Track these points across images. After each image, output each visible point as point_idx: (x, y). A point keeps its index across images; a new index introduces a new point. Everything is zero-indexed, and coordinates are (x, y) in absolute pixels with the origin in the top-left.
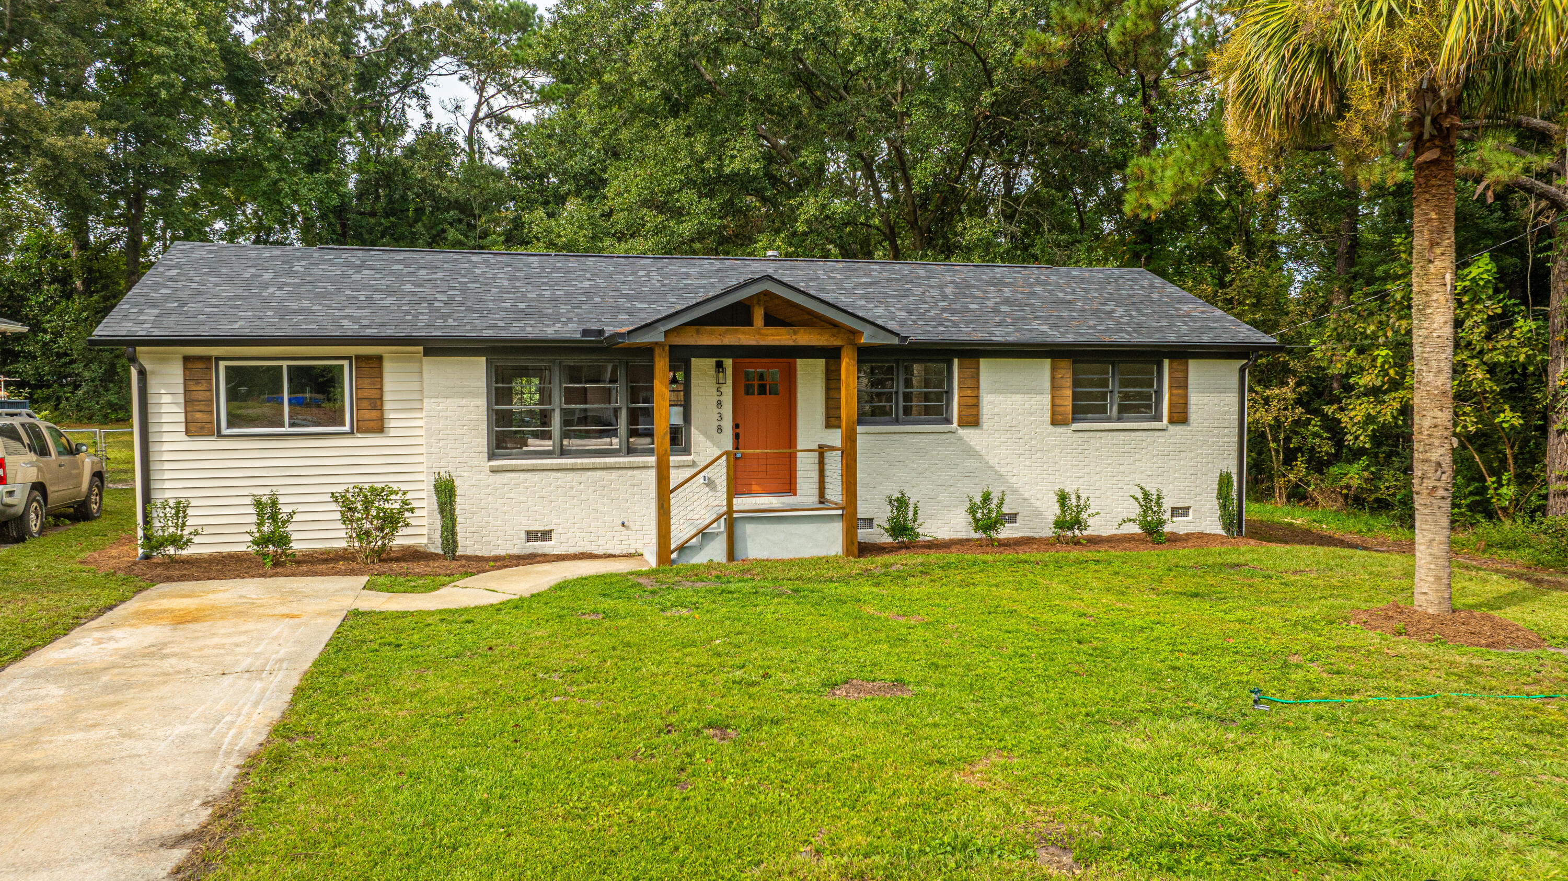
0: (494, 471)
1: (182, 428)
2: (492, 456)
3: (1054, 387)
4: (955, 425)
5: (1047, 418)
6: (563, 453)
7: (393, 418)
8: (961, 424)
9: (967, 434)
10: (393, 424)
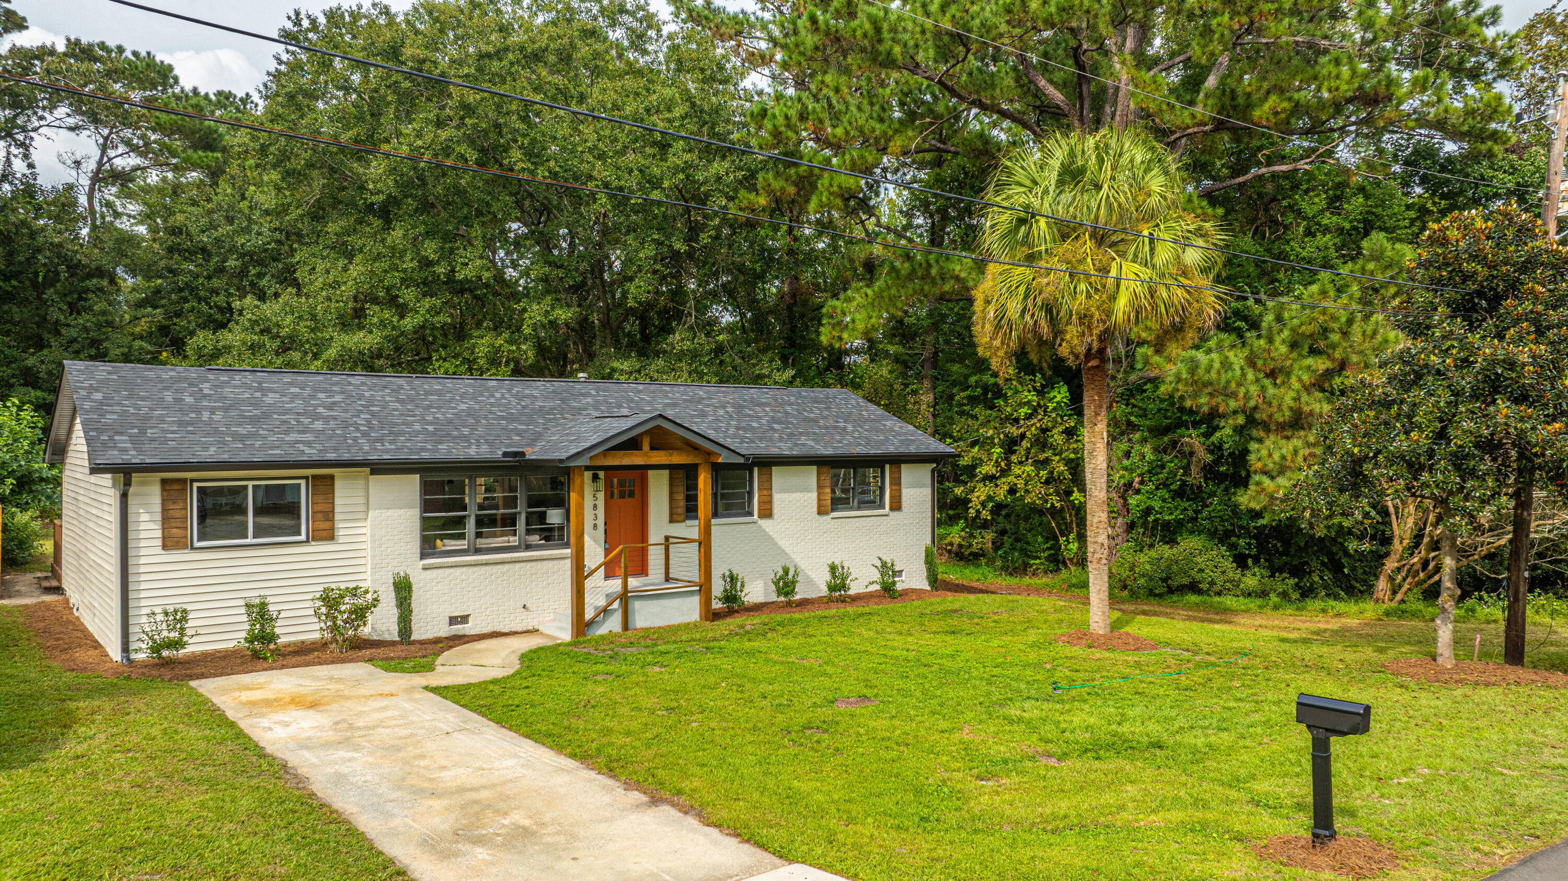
0: (425, 568)
1: (159, 542)
2: (423, 556)
3: (820, 487)
4: (756, 516)
5: (815, 509)
6: (478, 551)
7: (342, 528)
8: (760, 516)
9: (765, 523)
10: (341, 532)
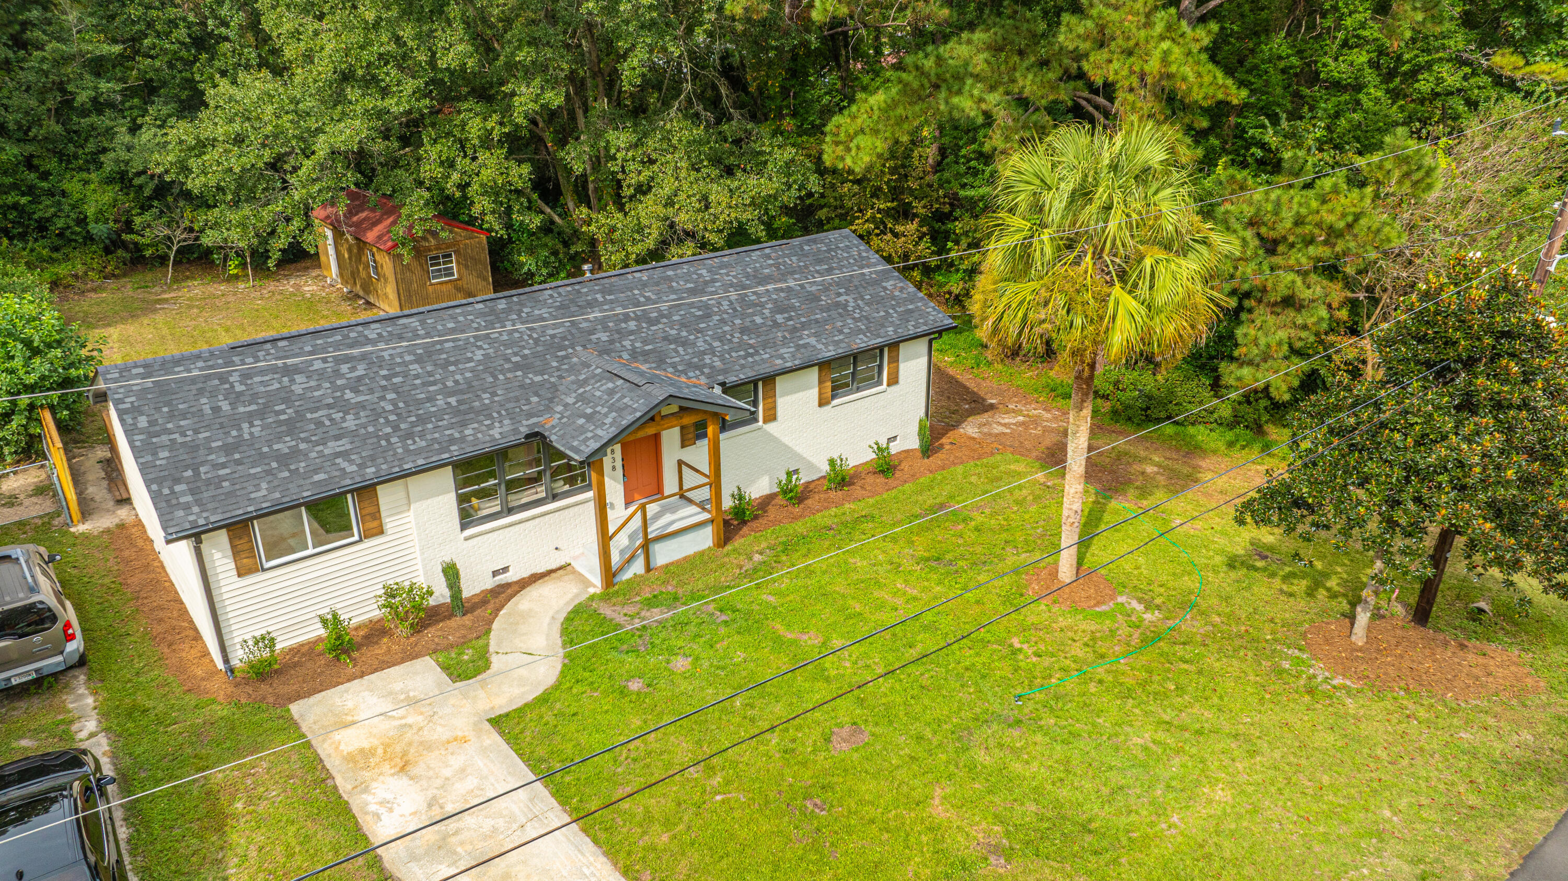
0: (466, 539)
1: (235, 572)
2: (464, 527)
3: (821, 382)
4: (761, 423)
5: (816, 403)
6: (510, 511)
7: (389, 523)
8: (765, 422)
9: (771, 427)
10: (389, 526)
